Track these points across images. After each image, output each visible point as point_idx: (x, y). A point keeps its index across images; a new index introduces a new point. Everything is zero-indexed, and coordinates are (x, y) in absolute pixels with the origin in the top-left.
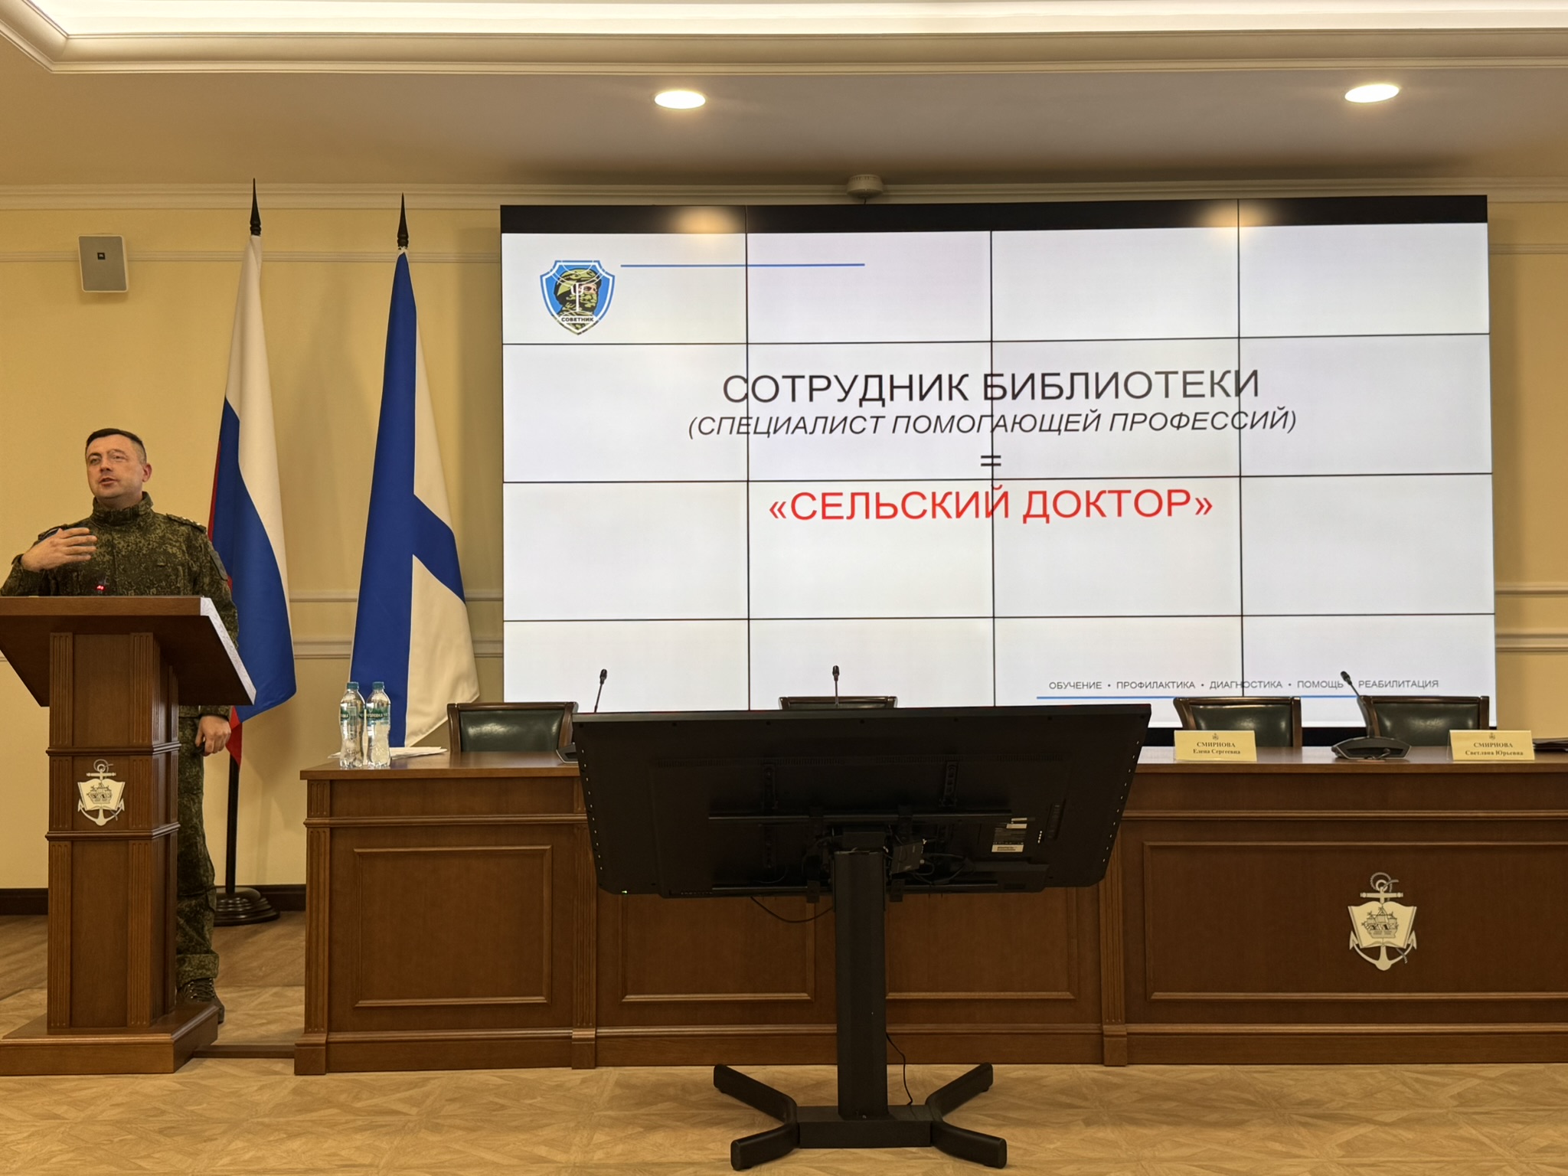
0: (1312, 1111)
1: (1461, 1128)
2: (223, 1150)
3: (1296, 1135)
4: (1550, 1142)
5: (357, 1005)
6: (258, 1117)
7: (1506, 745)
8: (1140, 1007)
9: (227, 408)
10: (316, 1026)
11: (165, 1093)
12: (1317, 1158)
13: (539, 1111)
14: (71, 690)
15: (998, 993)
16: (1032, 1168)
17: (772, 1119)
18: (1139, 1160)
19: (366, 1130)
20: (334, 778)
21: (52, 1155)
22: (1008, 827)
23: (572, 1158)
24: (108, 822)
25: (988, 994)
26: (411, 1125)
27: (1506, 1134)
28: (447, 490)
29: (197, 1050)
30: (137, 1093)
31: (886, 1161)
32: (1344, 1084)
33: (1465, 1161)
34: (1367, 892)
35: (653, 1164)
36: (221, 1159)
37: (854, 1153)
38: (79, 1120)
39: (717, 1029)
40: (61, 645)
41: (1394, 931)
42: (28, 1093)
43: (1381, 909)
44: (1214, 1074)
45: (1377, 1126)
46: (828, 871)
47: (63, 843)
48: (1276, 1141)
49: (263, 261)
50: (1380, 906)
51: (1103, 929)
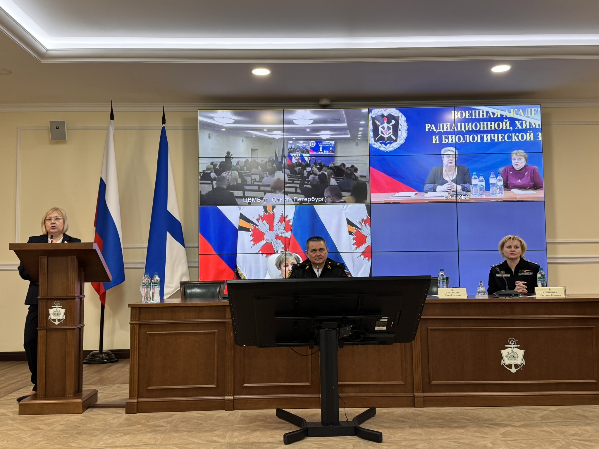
0: (490, 422)
1: (543, 428)
2: (100, 440)
3: (485, 431)
4: (576, 432)
5: (148, 388)
6: (113, 428)
7: (555, 292)
8: (428, 387)
9: (101, 179)
10: (133, 396)
11: (79, 420)
12: (493, 438)
13: (214, 425)
14: (47, 276)
15: (377, 382)
16: (391, 443)
17: (297, 427)
18: (429, 440)
19: (152, 432)
20: (140, 307)
21: (39, 442)
22: (381, 320)
23: (226, 441)
24: (59, 323)
25: (373, 382)
26: (168, 430)
27: (560, 429)
28: (179, 208)
29: (90, 405)
30: (69, 420)
31: (339, 441)
32: (501, 413)
33: (546, 439)
34: (507, 345)
35: (256, 443)
36: (100, 442)
37: (328, 438)
38: (48, 430)
39: (277, 396)
40: (43, 260)
41: (517, 358)
42: (30, 421)
43: (512, 351)
44: (454, 410)
45: (513, 427)
46: (317, 337)
47: (43, 331)
48: (478, 433)
49: (115, 129)
50: (512, 350)
51: (414, 359)
